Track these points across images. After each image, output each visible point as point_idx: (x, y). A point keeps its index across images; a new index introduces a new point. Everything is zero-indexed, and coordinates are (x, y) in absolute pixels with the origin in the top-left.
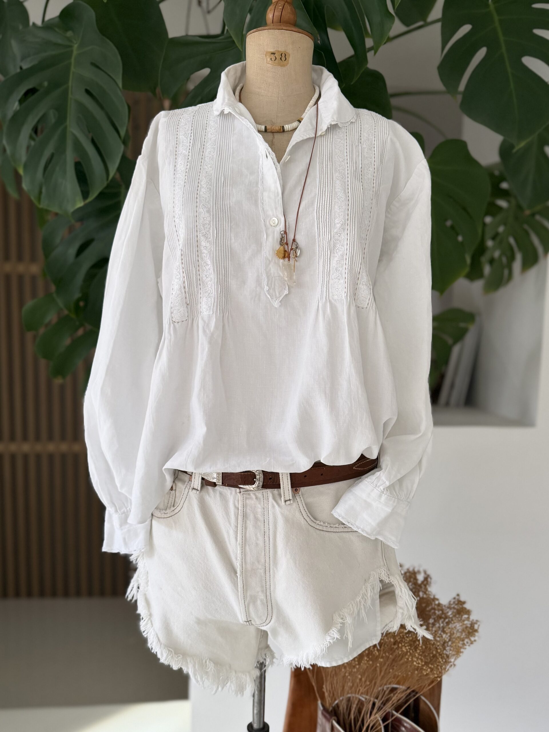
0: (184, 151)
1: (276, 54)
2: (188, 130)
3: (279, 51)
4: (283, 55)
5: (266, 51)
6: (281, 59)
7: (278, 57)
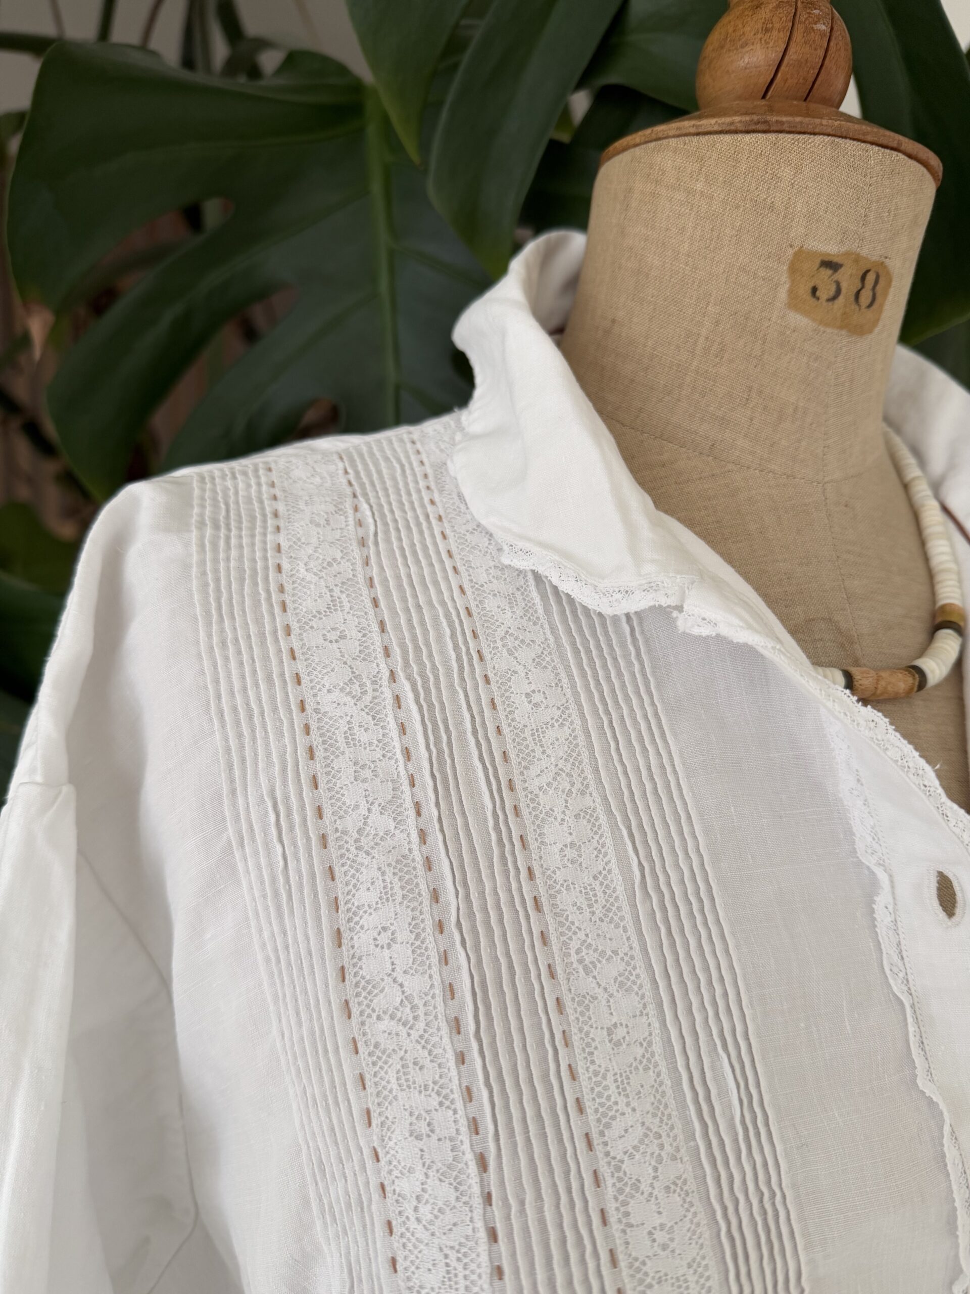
0: (381, 822)
1: (842, 270)
2: (365, 655)
3: (857, 259)
4: (871, 278)
5: (797, 244)
6: (857, 295)
7: (849, 285)
